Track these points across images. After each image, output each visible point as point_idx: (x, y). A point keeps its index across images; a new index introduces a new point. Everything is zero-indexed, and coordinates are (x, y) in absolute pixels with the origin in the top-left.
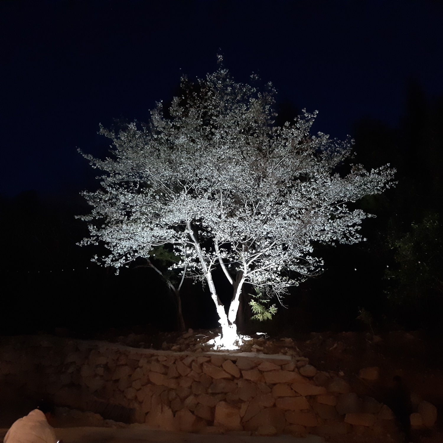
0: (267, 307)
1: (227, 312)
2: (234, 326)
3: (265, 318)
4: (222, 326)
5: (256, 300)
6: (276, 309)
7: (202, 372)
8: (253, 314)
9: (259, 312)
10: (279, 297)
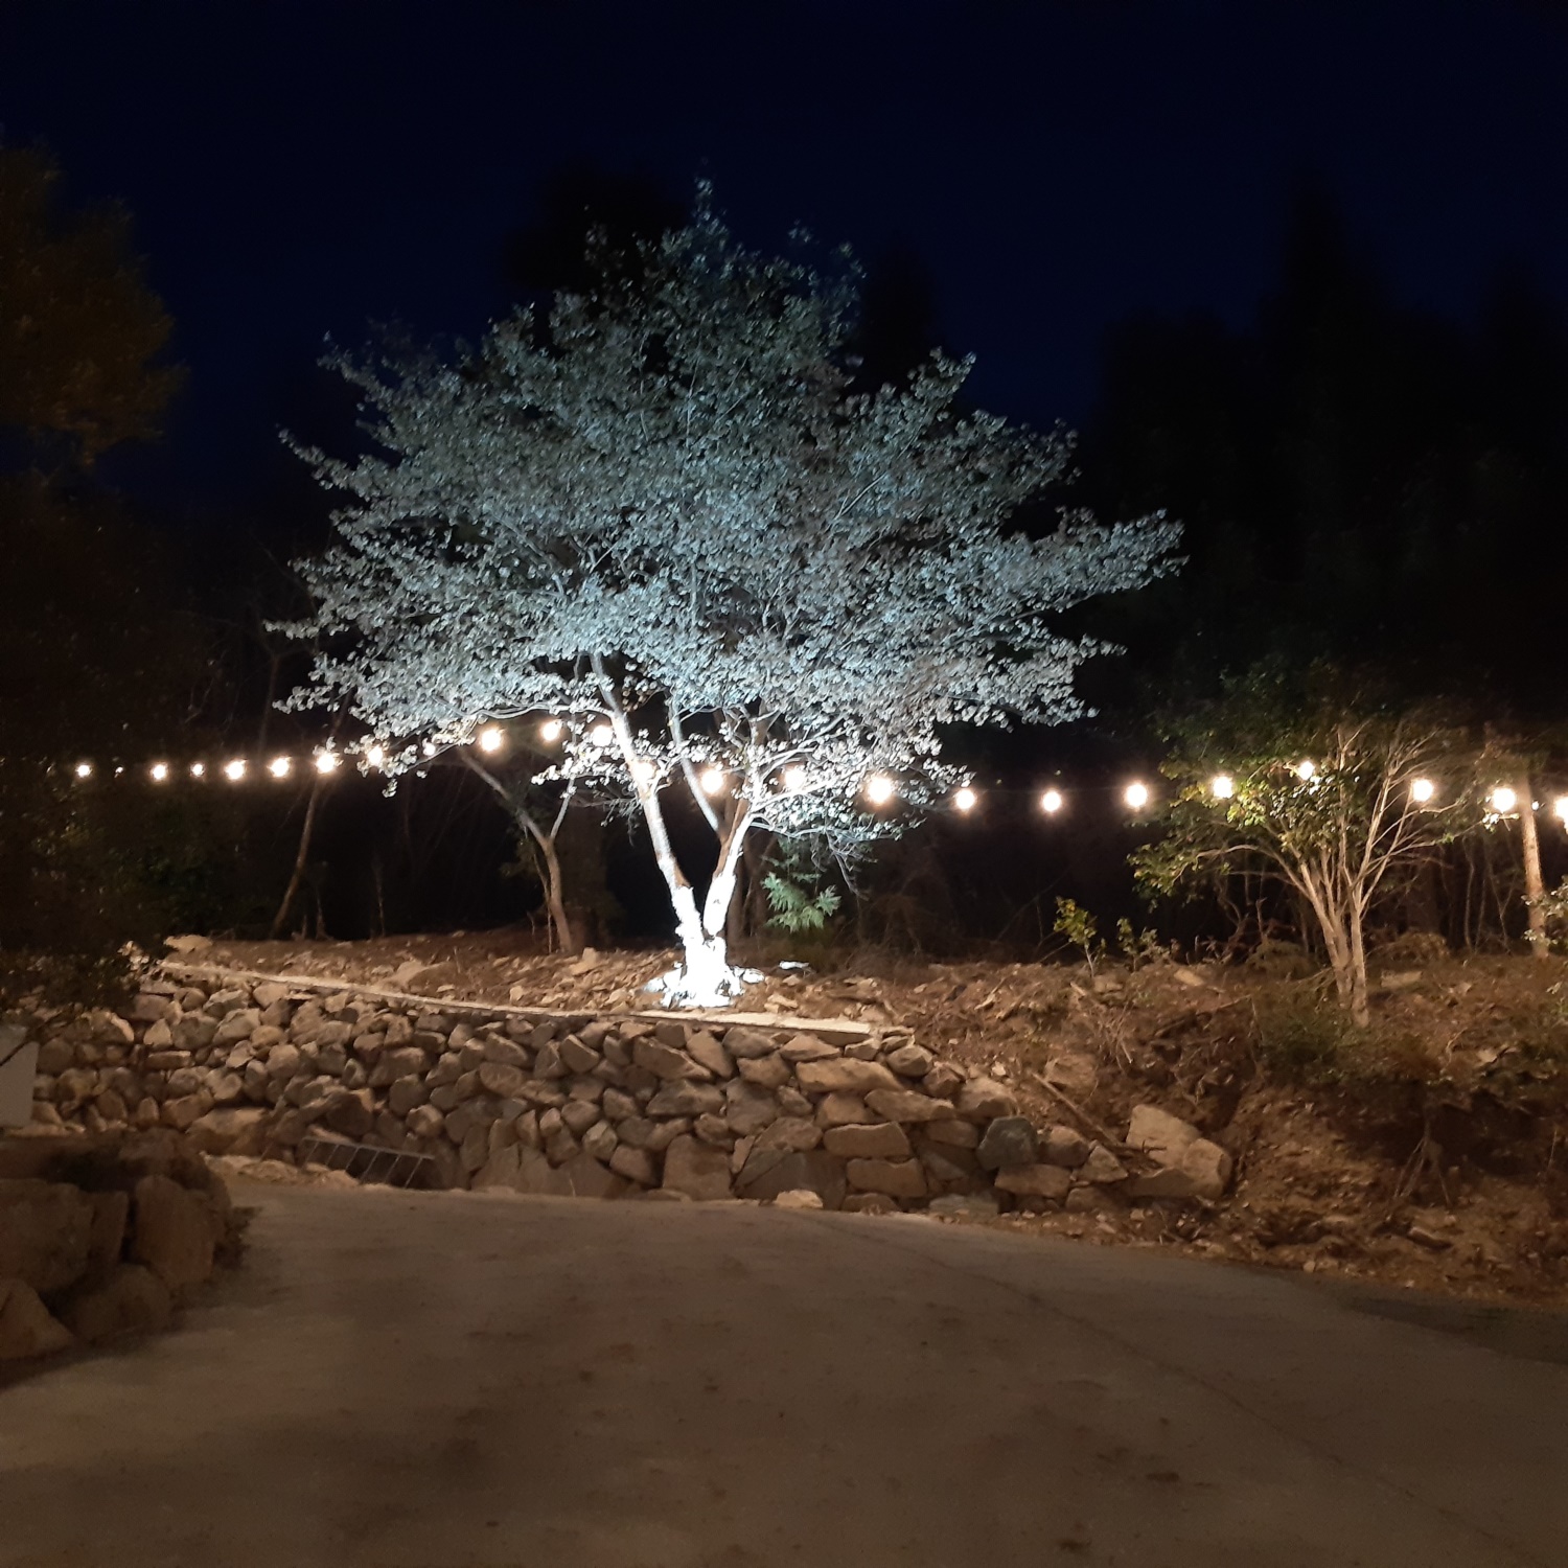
0: (810, 893)
1: (700, 904)
2: (720, 944)
3: (806, 923)
4: (684, 943)
5: (781, 874)
6: (836, 899)
7: (632, 1062)
8: (771, 913)
9: (790, 907)
10: (847, 870)
